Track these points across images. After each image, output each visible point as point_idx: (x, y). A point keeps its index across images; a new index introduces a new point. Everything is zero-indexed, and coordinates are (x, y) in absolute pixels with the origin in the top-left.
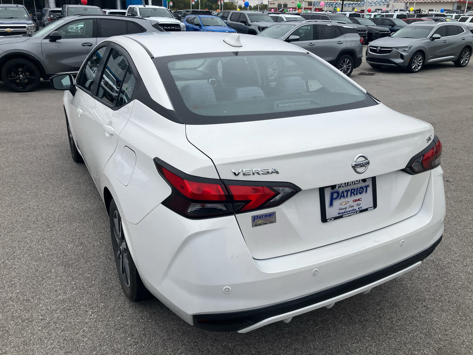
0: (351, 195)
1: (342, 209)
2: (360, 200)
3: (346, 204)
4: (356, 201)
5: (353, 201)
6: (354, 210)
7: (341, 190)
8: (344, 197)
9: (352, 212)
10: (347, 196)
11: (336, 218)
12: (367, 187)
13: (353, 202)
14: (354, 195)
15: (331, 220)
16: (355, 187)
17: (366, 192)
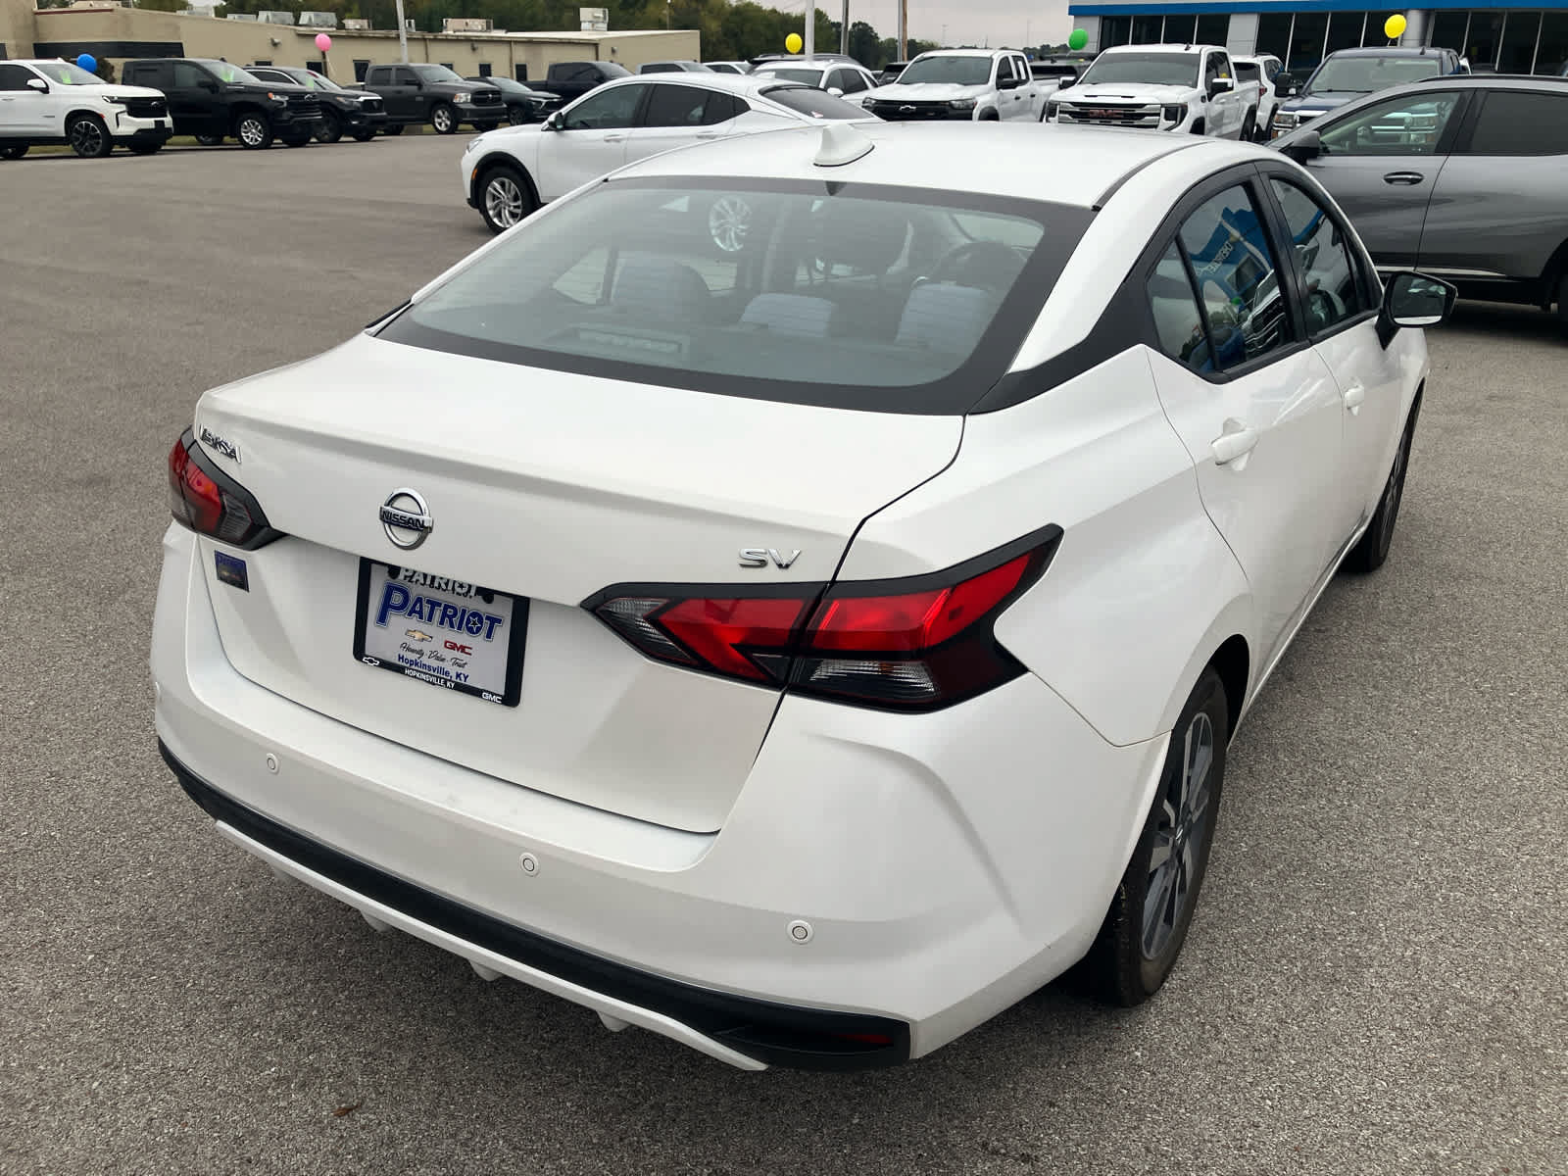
0: (442, 623)
1: (409, 649)
2: (467, 650)
3: (423, 639)
4: (453, 647)
5: (446, 642)
6: (441, 670)
7: (415, 591)
8: (421, 618)
9: (435, 674)
10: (430, 619)
11: (385, 665)
12: (494, 621)
13: (445, 646)
14: (452, 626)
15: (371, 661)
16: (460, 602)
17: (489, 635)
